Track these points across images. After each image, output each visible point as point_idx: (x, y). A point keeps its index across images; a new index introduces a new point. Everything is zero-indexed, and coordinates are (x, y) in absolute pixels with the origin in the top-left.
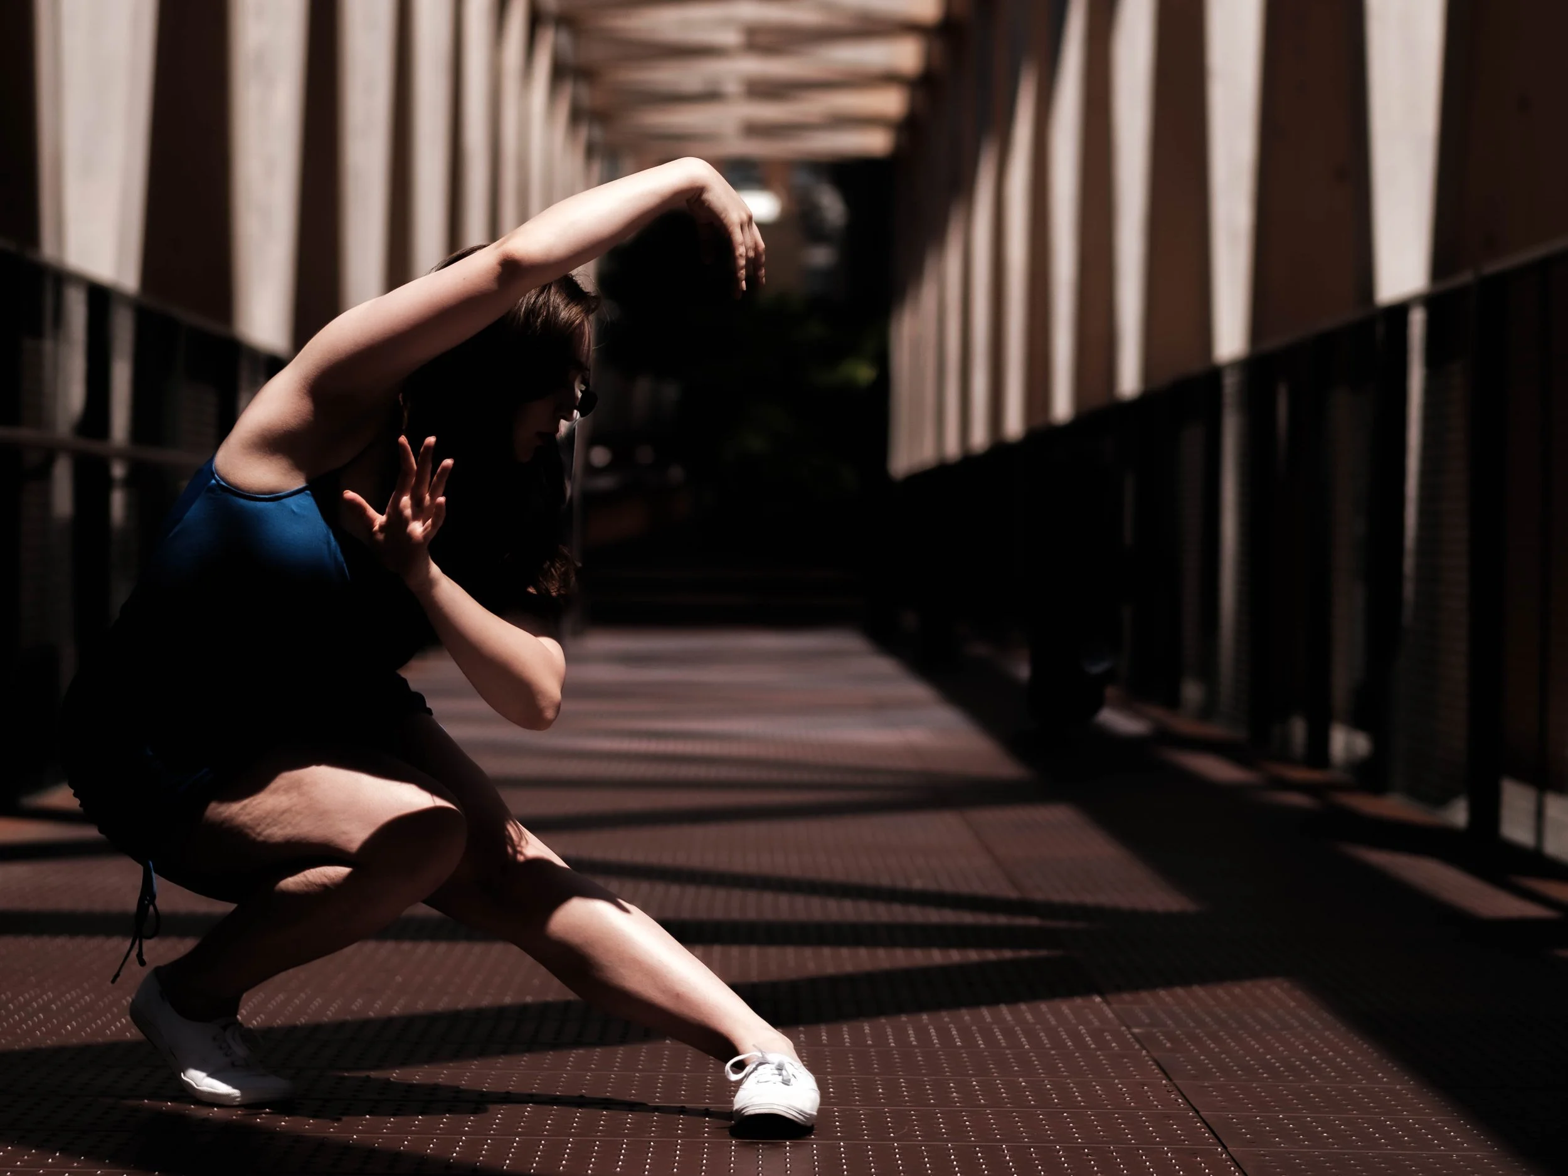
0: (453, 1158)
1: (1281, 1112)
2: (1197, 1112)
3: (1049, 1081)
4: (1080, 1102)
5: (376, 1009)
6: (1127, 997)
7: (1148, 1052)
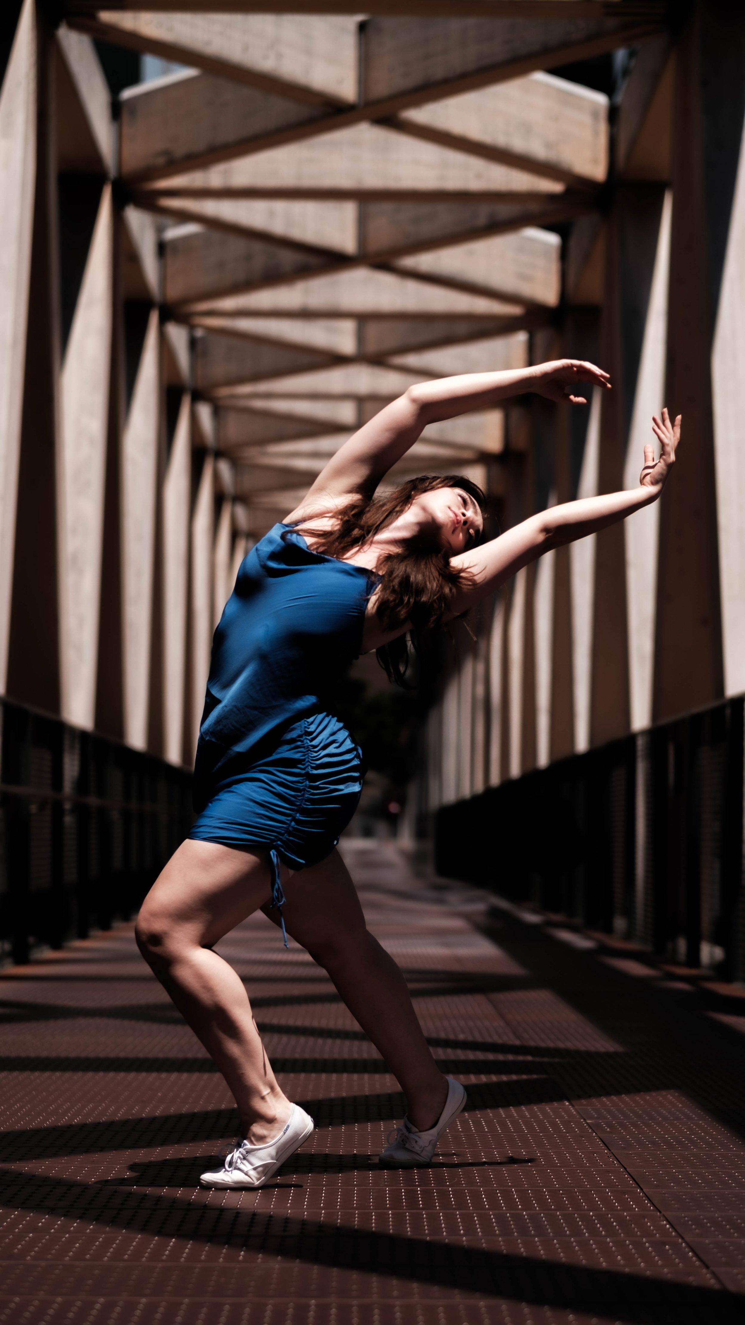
0: (192, 1199)
1: (674, 1168)
2: (625, 1169)
3: (539, 1151)
4: (557, 1163)
5: (146, 1113)
6: (584, 1102)
7: (596, 1134)
